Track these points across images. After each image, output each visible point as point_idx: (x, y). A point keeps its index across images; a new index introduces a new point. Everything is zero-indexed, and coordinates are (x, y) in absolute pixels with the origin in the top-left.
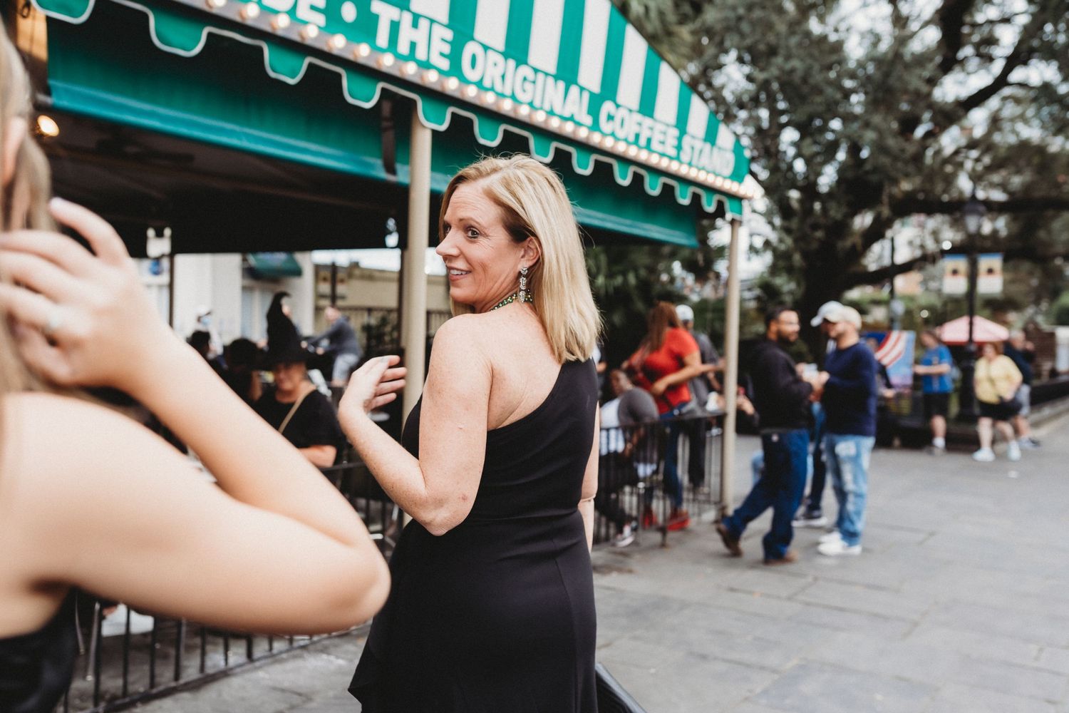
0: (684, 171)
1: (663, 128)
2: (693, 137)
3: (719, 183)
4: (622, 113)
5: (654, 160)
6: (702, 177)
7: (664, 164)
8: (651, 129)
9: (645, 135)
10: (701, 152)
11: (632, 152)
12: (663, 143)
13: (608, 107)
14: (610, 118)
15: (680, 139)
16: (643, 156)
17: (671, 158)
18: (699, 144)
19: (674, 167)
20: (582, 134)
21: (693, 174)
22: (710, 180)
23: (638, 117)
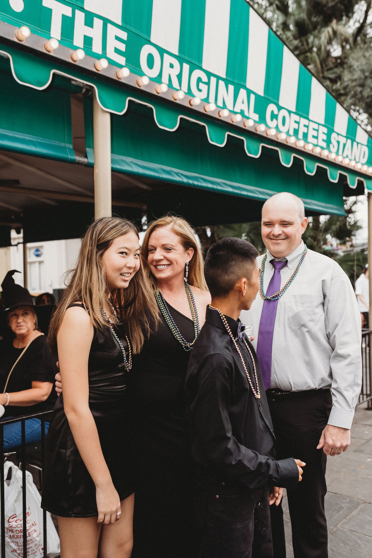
0: (332, 157)
1: (316, 126)
2: (338, 134)
3: (359, 167)
4: (283, 113)
5: (309, 148)
6: (346, 162)
7: (317, 151)
8: (307, 127)
9: (302, 130)
10: (345, 145)
11: (292, 141)
12: (316, 138)
13: (271, 107)
14: (274, 117)
15: (329, 135)
16: (300, 144)
17: (322, 148)
18: (343, 140)
19: (325, 154)
20: (250, 125)
21: (339, 160)
22: (352, 165)
23: (295, 117)
